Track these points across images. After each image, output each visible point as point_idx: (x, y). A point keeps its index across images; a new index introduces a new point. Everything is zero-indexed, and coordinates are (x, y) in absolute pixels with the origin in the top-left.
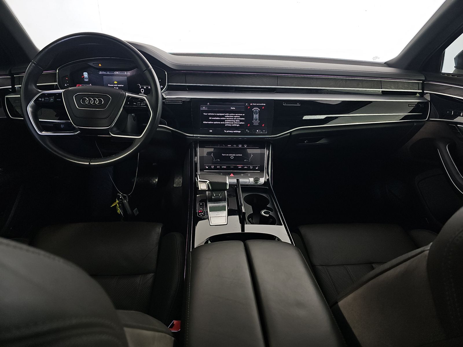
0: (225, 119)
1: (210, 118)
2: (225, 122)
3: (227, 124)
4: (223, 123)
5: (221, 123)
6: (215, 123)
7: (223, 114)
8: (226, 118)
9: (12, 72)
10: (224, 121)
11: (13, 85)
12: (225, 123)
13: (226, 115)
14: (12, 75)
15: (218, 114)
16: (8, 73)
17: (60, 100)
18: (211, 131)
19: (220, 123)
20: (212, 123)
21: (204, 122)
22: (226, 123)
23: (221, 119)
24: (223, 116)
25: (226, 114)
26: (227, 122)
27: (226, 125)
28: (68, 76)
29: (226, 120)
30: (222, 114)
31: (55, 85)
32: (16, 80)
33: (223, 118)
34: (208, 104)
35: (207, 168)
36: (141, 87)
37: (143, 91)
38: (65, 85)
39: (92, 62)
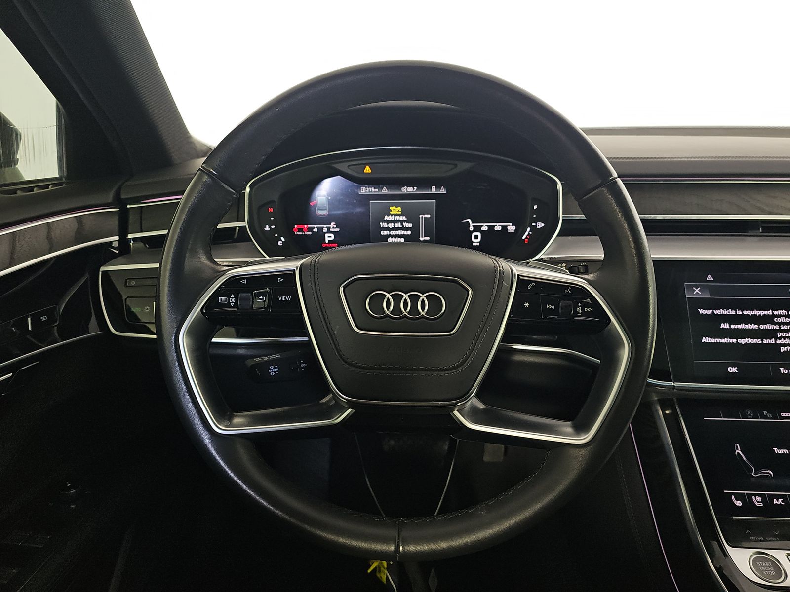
0: (777, 327)
1: (723, 326)
2: (776, 338)
3: (784, 345)
4: (772, 341)
5: (765, 341)
6: (743, 341)
7: (766, 313)
8: (779, 324)
9: (123, 197)
10: (772, 334)
11: (123, 232)
12: (778, 342)
13: (779, 316)
14: (120, 202)
15: (750, 313)
16: (110, 197)
17: (289, 298)
18: (734, 370)
19: (759, 341)
20: (734, 341)
21: (704, 340)
22: (782, 341)
23: (762, 327)
24: (769, 319)
25: (776, 313)
26: (785, 338)
27: (783, 349)
28: (274, 201)
29: (781, 331)
30: (762, 313)
31: (237, 231)
32: (132, 219)
33: (769, 327)
34: (710, 277)
35: (739, 503)
36: (473, 226)
37: (477, 238)
38: (265, 229)
39: (347, 161)
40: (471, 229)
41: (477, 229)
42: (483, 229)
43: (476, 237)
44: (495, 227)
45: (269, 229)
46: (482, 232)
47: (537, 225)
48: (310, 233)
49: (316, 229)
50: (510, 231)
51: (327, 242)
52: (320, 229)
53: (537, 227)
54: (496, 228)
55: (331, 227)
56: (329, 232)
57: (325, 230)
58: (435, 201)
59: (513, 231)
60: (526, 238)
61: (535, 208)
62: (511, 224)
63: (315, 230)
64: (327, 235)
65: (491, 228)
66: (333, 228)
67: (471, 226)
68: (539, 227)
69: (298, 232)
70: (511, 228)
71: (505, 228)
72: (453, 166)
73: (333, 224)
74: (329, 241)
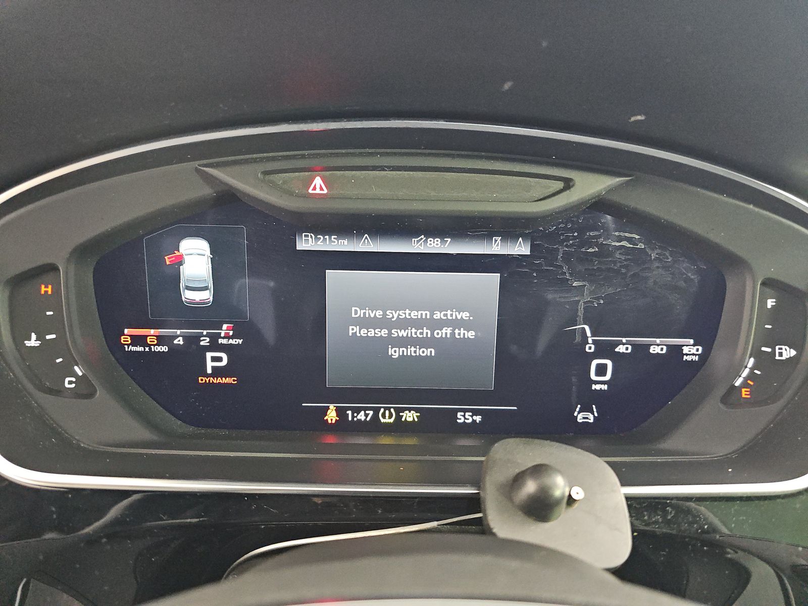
28: (56, 267)
36: (594, 342)
37: (604, 374)
38: (28, 343)
39: (261, 160)
40: (590, 348)
41: (605, 350)
42: (621, 349)
43: (601, 370)
44: (652, 347)
45: (37, 344)
46: (618, 359)
47: (777, 351)
48: (165, 349)
49: (181, 338)
50: (689, 358)
51: (209, 371)
52: (192, 340)
53: (777, 358)
54: (655, 350)
55: (222, 335)
56: (214, 346)
57: (205, 342)
58: (499, 274)
59: (697, 358)
60: (745, 384)
61: (769, 306)
62: (692, 342)
63: (179, 341)
64: (209, 355)
65: (641, 350)
66: (227, 337)
67: (590, 340)
68: (783, 358)
69: (133, 344)
70: (691, 351)
71: (676, 350)
72: (560, 185)
73: (225, 326)
74: (213, 368)
